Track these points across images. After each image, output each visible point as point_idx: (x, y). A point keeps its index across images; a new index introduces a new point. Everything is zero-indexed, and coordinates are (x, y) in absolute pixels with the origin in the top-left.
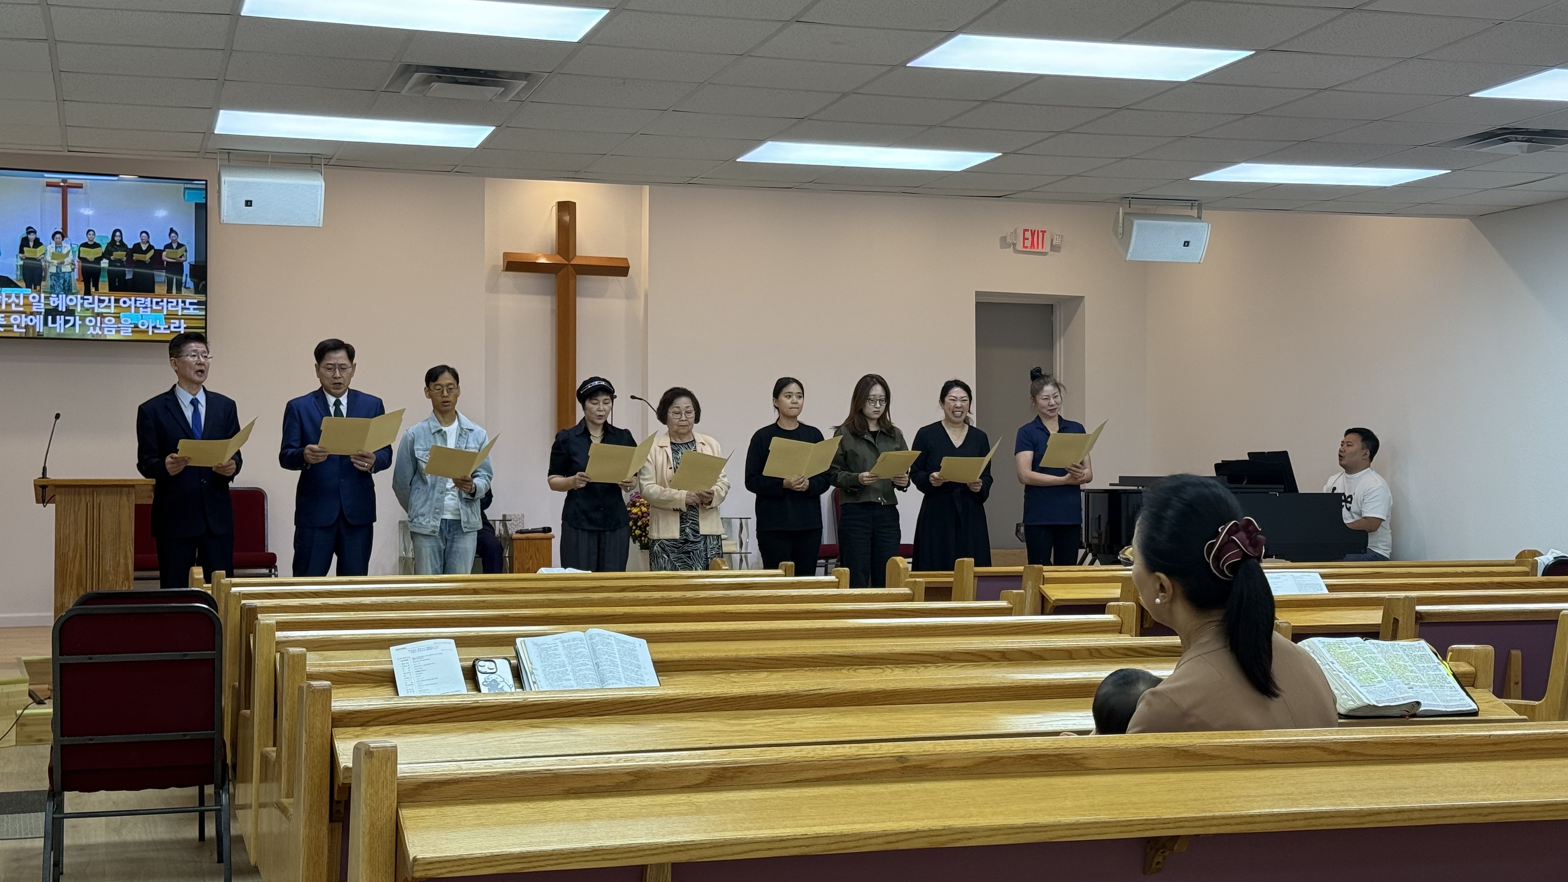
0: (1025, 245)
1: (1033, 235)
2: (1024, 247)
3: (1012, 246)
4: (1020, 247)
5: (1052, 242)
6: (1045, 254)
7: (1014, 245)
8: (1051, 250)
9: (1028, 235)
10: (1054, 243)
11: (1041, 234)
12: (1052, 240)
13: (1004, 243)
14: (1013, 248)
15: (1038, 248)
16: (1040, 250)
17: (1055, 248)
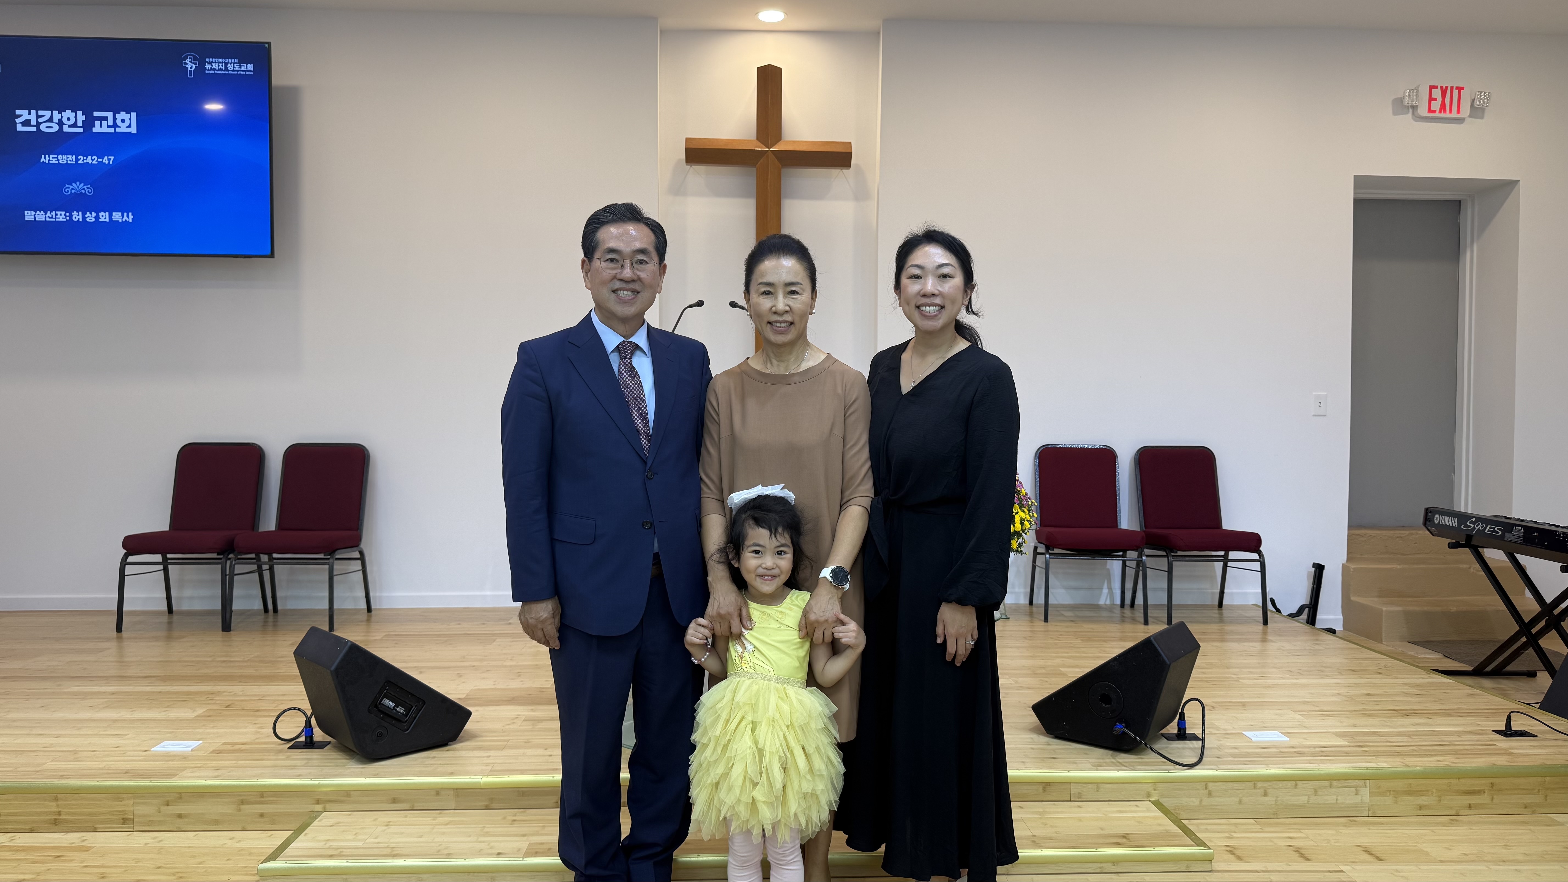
0: (1432, 109)
1: (1444, 92)
2: (1430, 111)
3: (1411, 110)
4: (1423, 111)
5: (1472, 105)
6: (1460, 121)
7: (1414, 108)
8: (1470, 116)
9: (1437, 93)
10: (1476, 104)
11: (1456, 92)
12: (1473, 101)
13: (1400, 106)
14: (1413, 114)
15: (1451, 111)
16: (1454, 114)
17: (1477, 111)
